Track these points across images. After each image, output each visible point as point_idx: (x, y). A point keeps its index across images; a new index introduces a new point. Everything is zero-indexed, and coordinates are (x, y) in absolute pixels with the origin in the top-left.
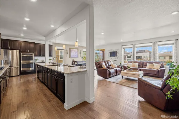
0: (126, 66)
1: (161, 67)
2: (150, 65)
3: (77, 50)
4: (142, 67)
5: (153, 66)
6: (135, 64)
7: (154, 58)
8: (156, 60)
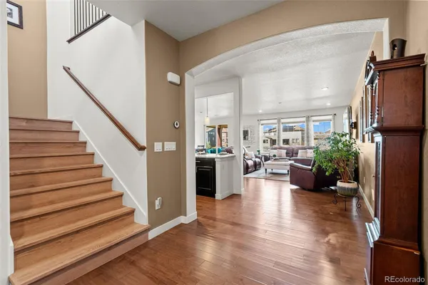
2: (302, 152)
4: (292, 156)
5: (307, 153)
6: (282, 151)
7: (308, 141)
8: (310, 145)
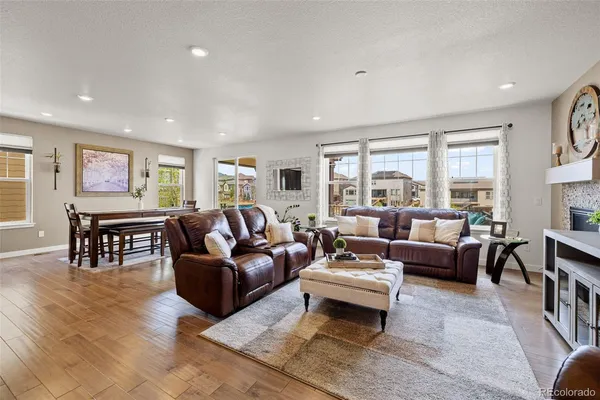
0: (332, 230)
1: (462, 235)
2: (421, 226)
3: (124, 159)
4: (395, 235)
5: (433, 228)
6: (368, 222)
8: (441, 207)
